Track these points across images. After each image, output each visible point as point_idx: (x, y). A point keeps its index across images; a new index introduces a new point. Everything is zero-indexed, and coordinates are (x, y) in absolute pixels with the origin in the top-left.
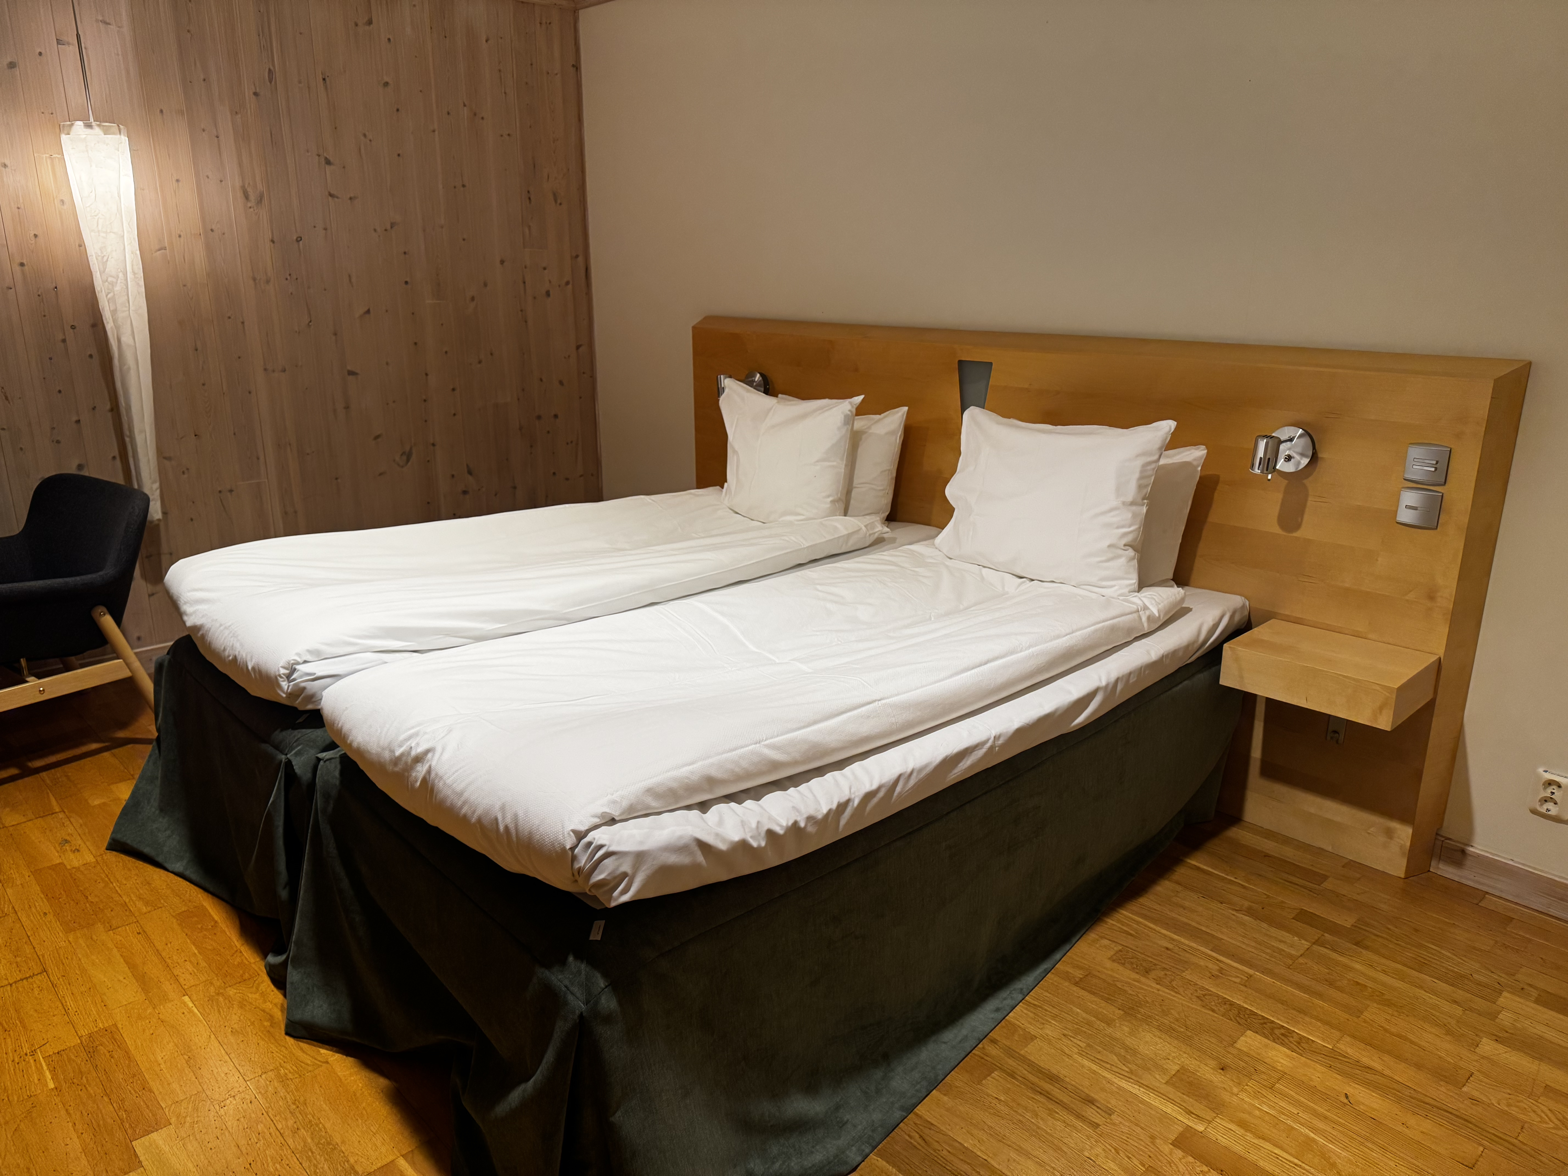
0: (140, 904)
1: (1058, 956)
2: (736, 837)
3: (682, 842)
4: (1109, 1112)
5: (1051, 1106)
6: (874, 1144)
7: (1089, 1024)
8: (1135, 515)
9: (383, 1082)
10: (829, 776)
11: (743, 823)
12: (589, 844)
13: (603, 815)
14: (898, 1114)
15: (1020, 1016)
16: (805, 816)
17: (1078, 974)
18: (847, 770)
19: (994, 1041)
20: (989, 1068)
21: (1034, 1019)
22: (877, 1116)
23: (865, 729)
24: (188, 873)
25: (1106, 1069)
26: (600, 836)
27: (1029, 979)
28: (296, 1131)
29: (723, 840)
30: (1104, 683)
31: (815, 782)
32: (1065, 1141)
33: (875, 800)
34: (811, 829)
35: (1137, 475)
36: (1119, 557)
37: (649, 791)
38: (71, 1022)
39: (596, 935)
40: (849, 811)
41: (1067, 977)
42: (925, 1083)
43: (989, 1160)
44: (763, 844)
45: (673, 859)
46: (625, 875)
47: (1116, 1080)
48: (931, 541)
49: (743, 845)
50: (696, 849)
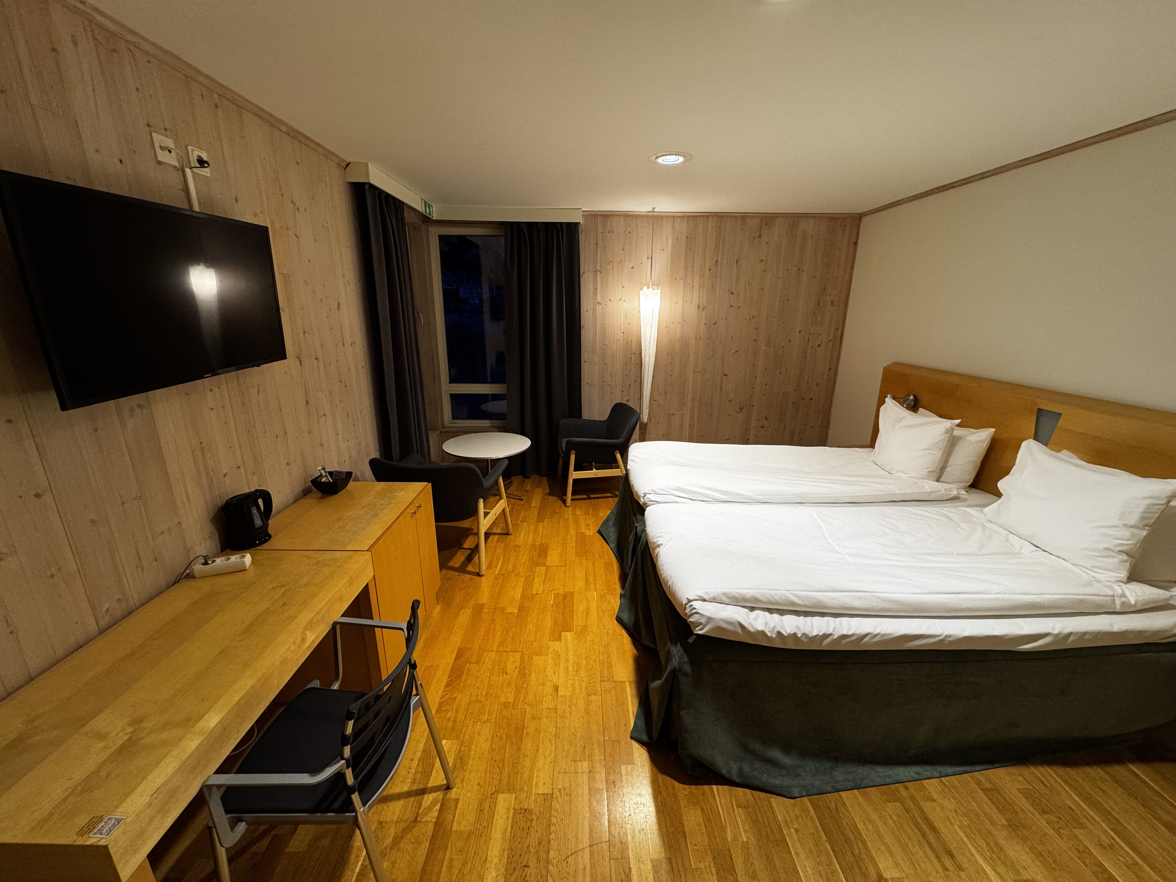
0: (597, 554)
1: (979, 768)
2: (760, 628)
3: (731, 620)
4: (961, 868)
5: (922, 839)
6: (809, 794)
7: (977, 815)
8: (1133, 535)
9: (635, 651)
10: (826, 618)
11: (766, 623)
12: (691, 606)
13: (700, 597)
14: (829, 788)
15: (932, 785)
16: (802, 632)
17: (988, 785)
18: (838, 620)
19: (906, 788)
20: (895, 798)
21: (940, 792)
22: (817, 783)
23: (856, 603)
24: (613, 549)
25: (973, 845)
26: (695, 604)
27: (950, 770)
28: (603, 654)
29: (753, 627)
30: (1056, 632)
31: (817, 619)
32: (921, 863)
33: (848, 640)
34: (803, 639)
35: (1141, 509)
36: (1114, 557)
37: (725, 594)
38: (564, 586)
39: (690, 641)
40: (829, 640)
41: (978, 783)
42: (852, 784)
43: (868, 842)
44: (774, 636)
45: (725, 626)
46: (701, 624)
47: (977, 856)
48: (982, 508)
49: (763, 633)
50: (738, 625)
